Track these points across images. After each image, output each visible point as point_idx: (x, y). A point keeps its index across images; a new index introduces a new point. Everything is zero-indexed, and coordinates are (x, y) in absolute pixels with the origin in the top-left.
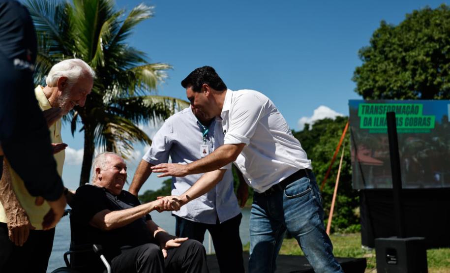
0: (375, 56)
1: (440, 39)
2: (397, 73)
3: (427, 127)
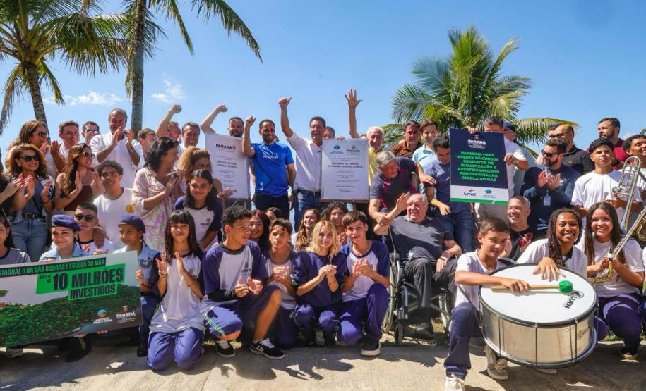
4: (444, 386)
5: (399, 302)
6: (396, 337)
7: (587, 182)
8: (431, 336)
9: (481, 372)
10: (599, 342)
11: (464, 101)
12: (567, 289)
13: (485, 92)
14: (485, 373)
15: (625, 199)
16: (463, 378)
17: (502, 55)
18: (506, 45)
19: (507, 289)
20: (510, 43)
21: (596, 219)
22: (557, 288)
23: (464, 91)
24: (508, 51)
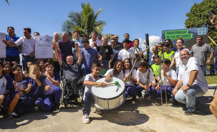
0: (191, 15)
1: (214, 6)
2: (198, 20)
3: (189, 37)
4: (82, 118)
5: (66, 93)
6: (65, 105)
7: (122, 52)
8: (77, 103)
9: (94, 112)
10: (126, 99)
11: (86, 27)
12: (117, 84)
13: (92, 25)
14: (95, 112)
15: (132, 58)
16: (89, 115)
17: (97, 13)
18: (99, 10)
19: (100, 86)
20: (100, 9)
21: (126, 63)
22: (114, 84)
23: (86, 23)
24: (100, 12)
